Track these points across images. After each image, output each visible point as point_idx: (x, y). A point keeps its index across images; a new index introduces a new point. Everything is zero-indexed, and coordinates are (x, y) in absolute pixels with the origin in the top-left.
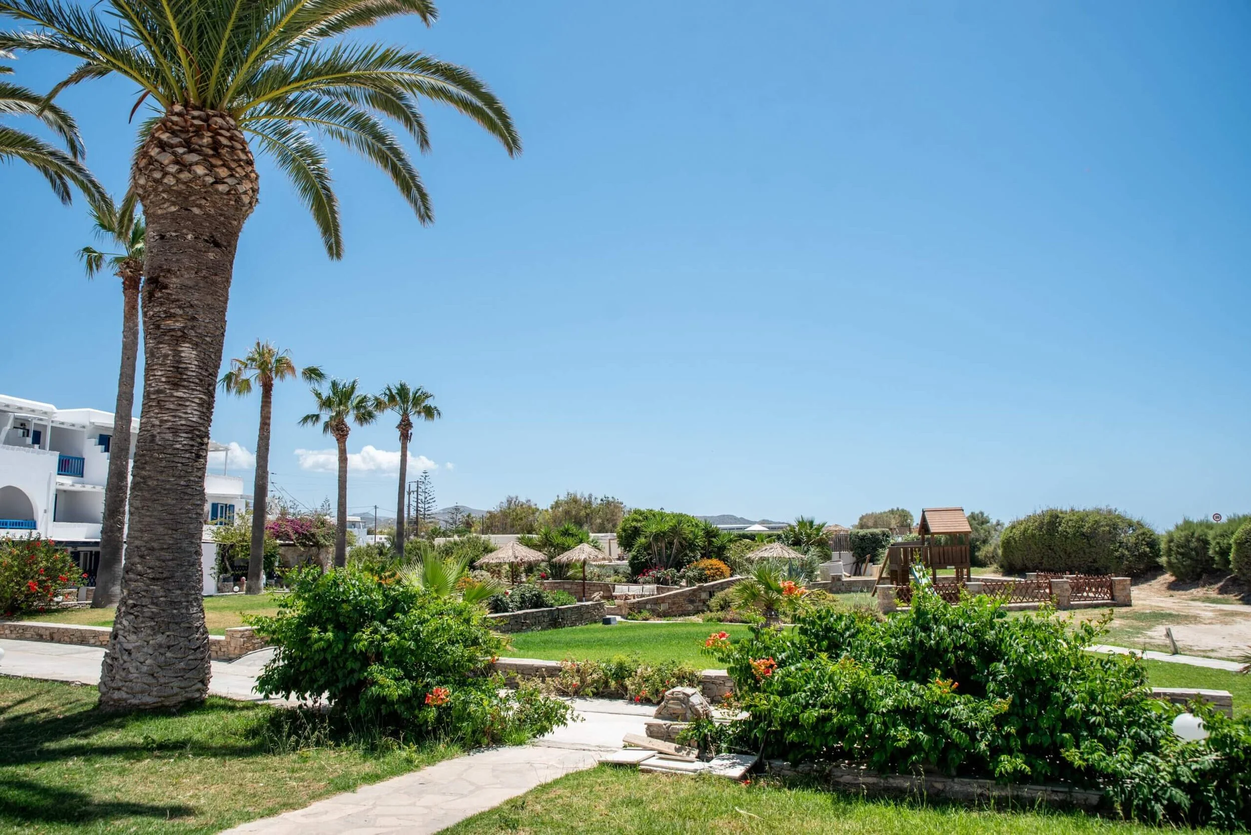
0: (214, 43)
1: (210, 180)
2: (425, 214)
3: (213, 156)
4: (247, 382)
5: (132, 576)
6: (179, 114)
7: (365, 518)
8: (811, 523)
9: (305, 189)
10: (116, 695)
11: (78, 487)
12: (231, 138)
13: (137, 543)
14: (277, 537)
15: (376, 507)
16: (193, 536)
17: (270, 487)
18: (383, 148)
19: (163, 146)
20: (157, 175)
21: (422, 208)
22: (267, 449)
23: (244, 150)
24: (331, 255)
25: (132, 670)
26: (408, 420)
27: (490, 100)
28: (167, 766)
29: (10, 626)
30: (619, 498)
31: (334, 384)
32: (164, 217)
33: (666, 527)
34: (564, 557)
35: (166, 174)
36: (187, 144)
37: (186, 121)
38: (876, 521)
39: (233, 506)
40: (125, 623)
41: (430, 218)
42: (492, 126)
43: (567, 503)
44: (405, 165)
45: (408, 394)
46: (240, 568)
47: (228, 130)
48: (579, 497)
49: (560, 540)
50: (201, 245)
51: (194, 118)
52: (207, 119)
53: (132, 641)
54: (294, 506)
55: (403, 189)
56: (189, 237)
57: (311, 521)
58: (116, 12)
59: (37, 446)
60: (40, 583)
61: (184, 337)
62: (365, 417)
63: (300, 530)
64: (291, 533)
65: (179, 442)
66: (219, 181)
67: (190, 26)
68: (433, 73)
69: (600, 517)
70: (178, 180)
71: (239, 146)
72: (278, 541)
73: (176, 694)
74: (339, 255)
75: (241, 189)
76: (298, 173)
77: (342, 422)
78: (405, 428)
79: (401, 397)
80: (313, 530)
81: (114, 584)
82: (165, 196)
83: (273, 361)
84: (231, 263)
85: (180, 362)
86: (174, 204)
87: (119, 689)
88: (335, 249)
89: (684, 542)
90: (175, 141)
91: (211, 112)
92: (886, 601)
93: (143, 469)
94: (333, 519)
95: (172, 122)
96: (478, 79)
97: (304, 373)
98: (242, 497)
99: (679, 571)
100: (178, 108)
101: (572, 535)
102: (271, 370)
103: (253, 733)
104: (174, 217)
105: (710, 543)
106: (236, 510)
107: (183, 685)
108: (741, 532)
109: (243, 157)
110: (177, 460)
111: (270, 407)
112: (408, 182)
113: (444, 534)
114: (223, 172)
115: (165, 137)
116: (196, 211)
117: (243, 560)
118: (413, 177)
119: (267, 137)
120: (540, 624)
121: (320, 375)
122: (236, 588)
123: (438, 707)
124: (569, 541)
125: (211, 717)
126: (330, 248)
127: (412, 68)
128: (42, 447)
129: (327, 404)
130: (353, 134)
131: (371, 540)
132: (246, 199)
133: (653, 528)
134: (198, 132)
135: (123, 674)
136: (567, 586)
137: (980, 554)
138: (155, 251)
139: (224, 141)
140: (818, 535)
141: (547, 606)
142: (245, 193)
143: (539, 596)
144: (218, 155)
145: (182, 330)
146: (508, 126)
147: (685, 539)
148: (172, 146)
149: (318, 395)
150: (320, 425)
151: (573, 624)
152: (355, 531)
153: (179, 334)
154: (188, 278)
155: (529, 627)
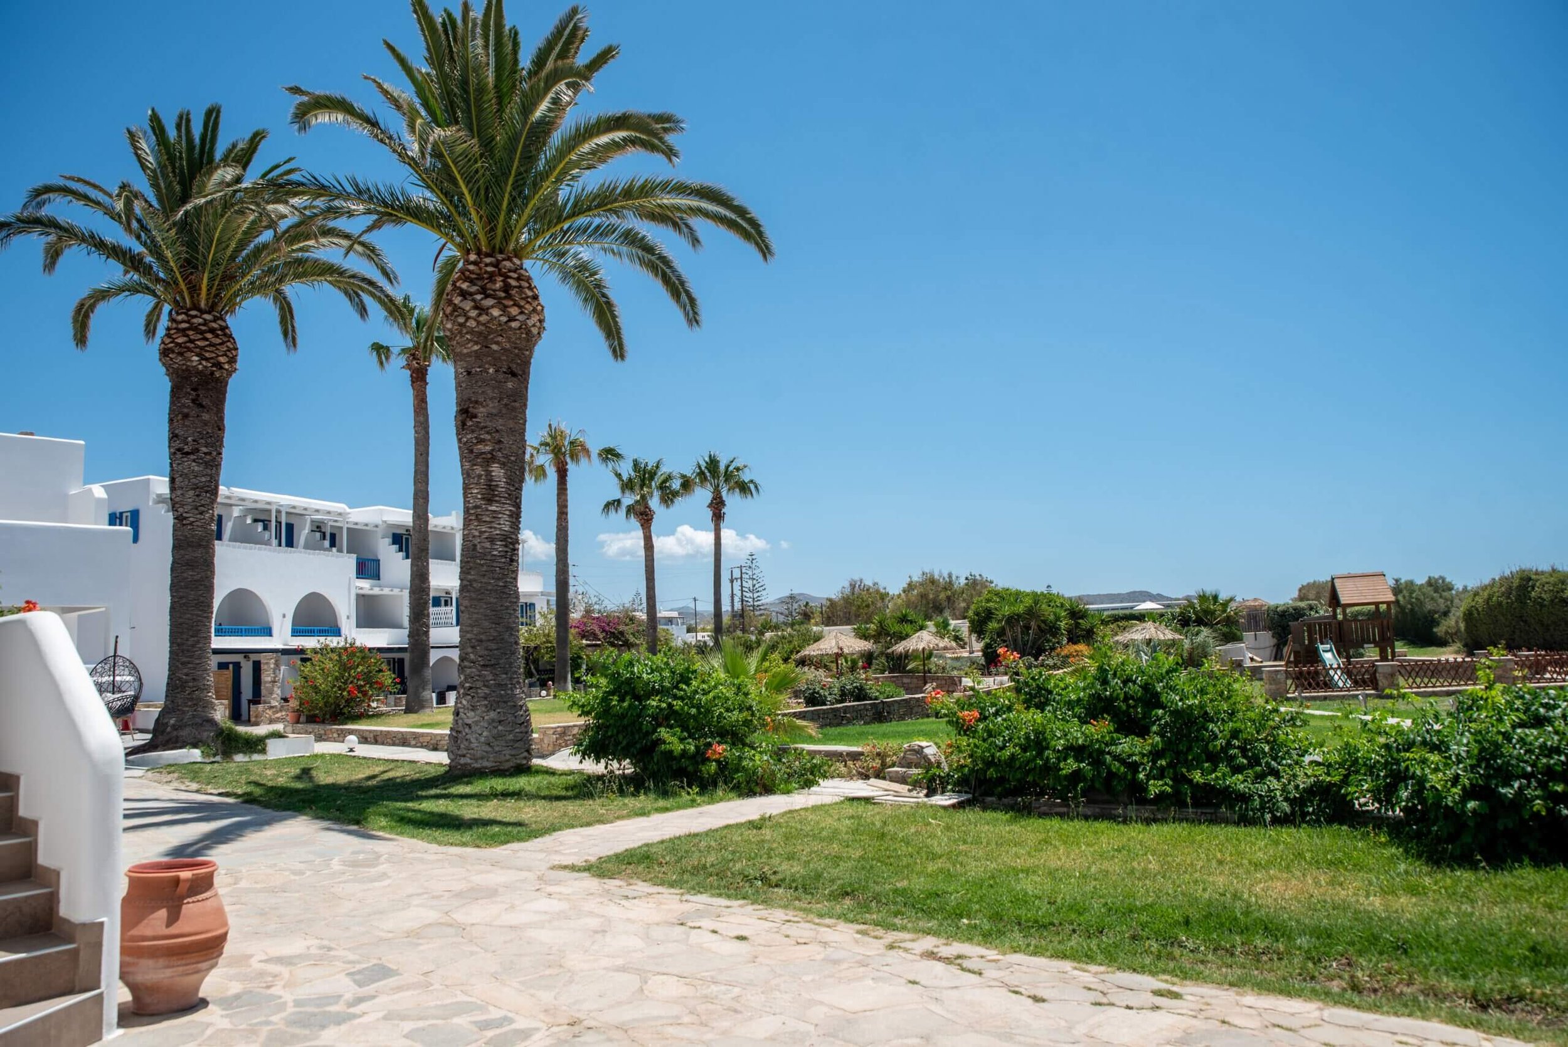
0: (498, 197)
1: (504, 319)
2: (693, 319)
3: (505, 298)
4: (542, 467)
5: (466, 663)
6: (475, 263)
7: (683, 614)
8: (1215, 598)
9: (586, 300)
10: (463, 761)
11: (376, 591)
12: (518, 279)
13: (469, 636)
14: (583, 637)
15: (695, 600)
16: (512, 629)
17: (571, 581)
18: (653, 258)
19: (464, 294)
20: (461, 320)
21: (691, 312)
22: (567, 541)
23: (530, 288)
24: (616, 357)
25: (473, 740)
26: (721, 497)
27: (741, 211)
28: (510, 803)
29: (337, 730)
30: (988, 575)
31: (636, 464)
32: (469, 355)
33: (1020, 609)
34: (900, 648)
35: (468, 318)
36: (483, 291)
37: (480, 269)
38: (1318, 593)
39: (533, 605)
40: (464, 702)
41: (697, 322)
42: (747, 236)
43: (921, 584)
44: (674, 271)
45: (718, 467)
46: (546, 671)
47: (515, 271)
48: (936, 577)
49: (896, 628)
50: (501, 376)
51: (487, 265)
52: (496, 265)
53: (471, 717)
54: (600, 601)
55: (673, 295)
56: (491, 371)
57: (618, 618)
58: (420, 183)
59: (334, 549)
60: (359, 687)
61: (493, 459)
62: (669, 497)
63: (607, 628)
64: (598, 632)
65: (496, 549)
66: (512, 319)
67: (478, 189)
68: (689, 194)
69: (964, 600)
70: (478, 323)
71: (525, 284)
72: (584, 642)
73: (508, 761)
74: (622, 357)
75: (530, 323)
76: (578, 287)
77: (647, 507)
78: (717, 508)
79: (710, 471)
80: (621, 628)
81: (424, 689)
82: (468, 336)
83: (566, 443)
84: (526, 388)
85: (491, 480)
86: (476, 343)
87: (464, 756)
88: (619, 352)
89: (1043, 625)
90: (474, 289)
91: (500, 257)
92: (1273, 687)
93: (469, 573)
94: (642, 616)
95: (469, 271)
96: (729, 194)
97: (600, 455)
98: (542, 594)
99: (1036, 659)
100: (473, 257)
101: (911, 622)
102: (564, 454)
103: (573, 788)
104: (477, 355)
105: (1077, 625)
106: (538, 608)
107: (513, 752)
108: (1127, 612)
109: (530, 293)
110: (495, 564)
111: (566, 495)
112: (677, 290)
113: (776, 628)
114: (514, 311)
115: (465, 286)
116: (495, 347)
117: (549, 663)
118: (682, 283)
119: (547, 261)
120: (862, 718)
121: (618, 456)
122: (544, 693)
123: (718, 761)
124: (908, 628)
125: (539, 778)
126: (614, 351)
127: (669, 192)
128: (340, 551)
129: (627, 486)
130: (624, 249)
131: (691, 638)
132: (535, 331)
133: (1007, 610)
134: (491, 277)
135: (466, 743)
136: (906, 680)
137: (1440, 630)
138: (464, 385)
139: (513, 283)
140: (1224, 611)
141: (871, 699)
142: (534, 326)
143: (861, 689)
144: (509, 296)
145: (491, 452)
146: (760, 234)
147: (1044, 622)
148: (471, 294)
149: (619, 476)
150: (623, 511)
151: (902, 718)
152: (673, 629)
153: (489, 456)
154: (492, 406)
155: (849, 722)
